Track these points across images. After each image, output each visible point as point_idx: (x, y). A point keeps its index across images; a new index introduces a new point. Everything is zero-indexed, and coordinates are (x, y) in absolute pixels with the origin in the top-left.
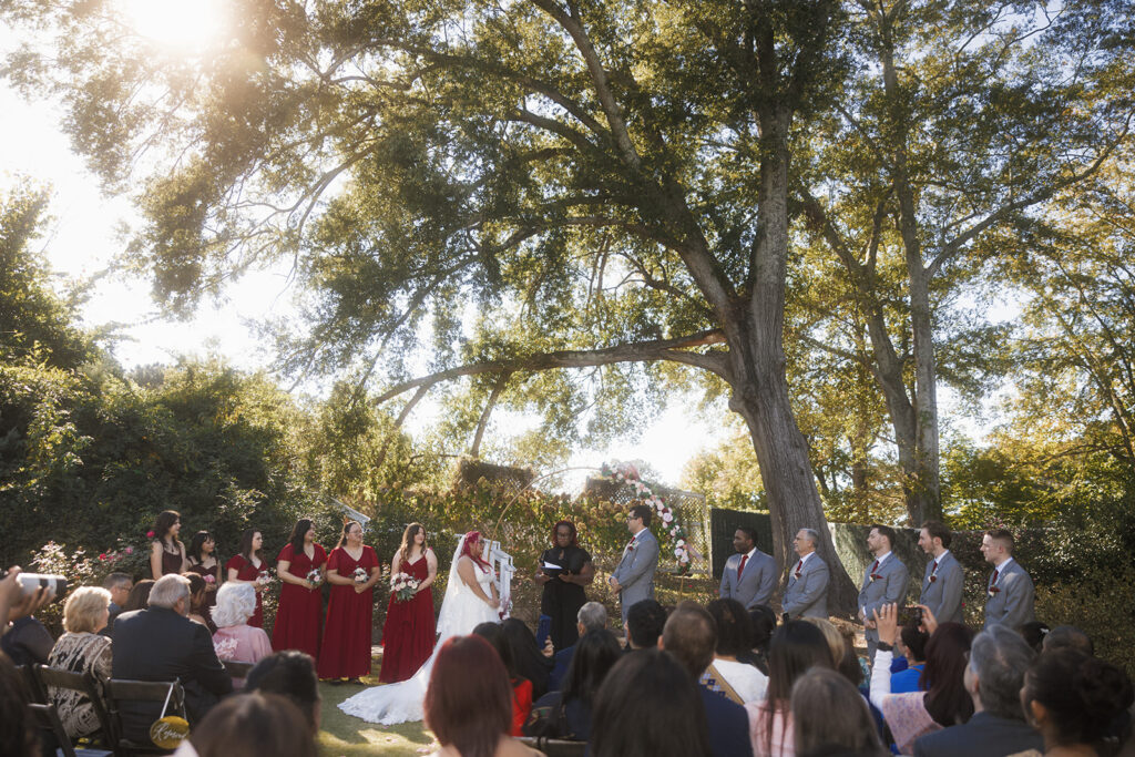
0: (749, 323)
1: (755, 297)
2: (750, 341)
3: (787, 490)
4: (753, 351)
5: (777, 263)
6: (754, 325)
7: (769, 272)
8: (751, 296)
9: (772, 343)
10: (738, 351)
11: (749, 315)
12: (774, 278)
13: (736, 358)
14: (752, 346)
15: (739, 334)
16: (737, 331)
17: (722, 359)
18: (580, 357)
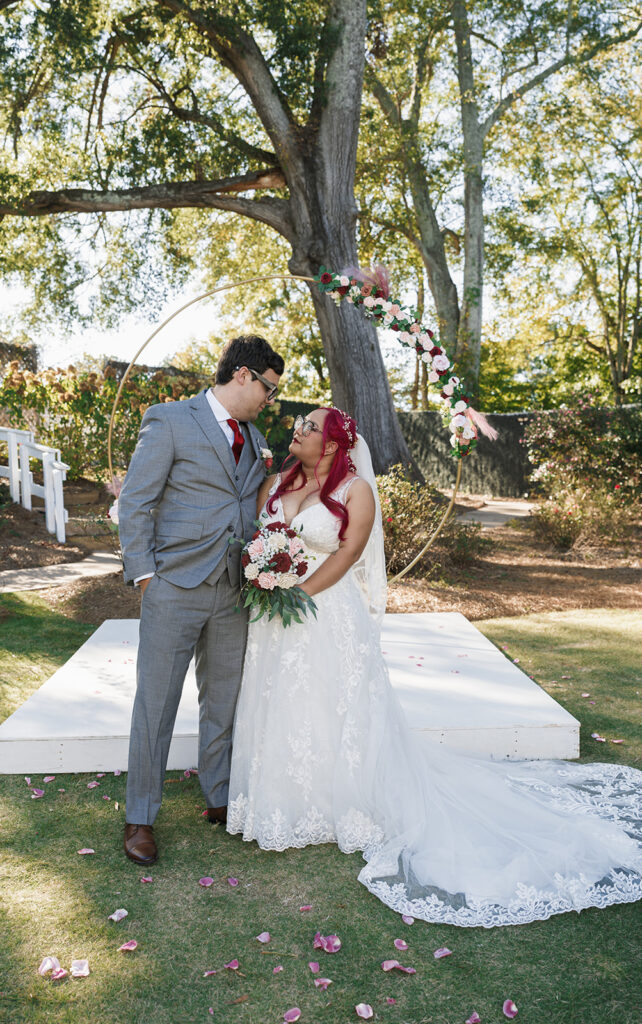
0: (317, 160)
1: (324, 127)
2: (318, 184)
3: (357, 368)
4: (320, 198)
5: (354, 81)
6: (323, 164)
7: (344, 93)
8: (319, 125)
9: (344, 188)
10: (301, 198)
11: (317, 150)
12: (349, 102)
13: (298, 207)
14: (320, 192)
15: (303, 175)
16: (302, 170)
17: (280, 208)
18: (98, 198)
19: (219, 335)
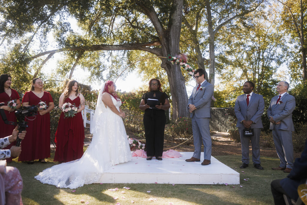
0: (169, 38)
1: (172, 30)
2: (169, 44)
3: (179, 93)
4: (170, 48)
5: (179, 19)
6: (171, 39)
7: (177, 21)
8: (170, 29)
9: (176, 45)
10: (165, 48)
11: (169, 36)
12: (178, 24)
13: (164, 50)
14: (170, 46)
15: (165, 42)
16: (165, 41)
17: (159, 51)
18: (110, 47)
19: (141, 87)
